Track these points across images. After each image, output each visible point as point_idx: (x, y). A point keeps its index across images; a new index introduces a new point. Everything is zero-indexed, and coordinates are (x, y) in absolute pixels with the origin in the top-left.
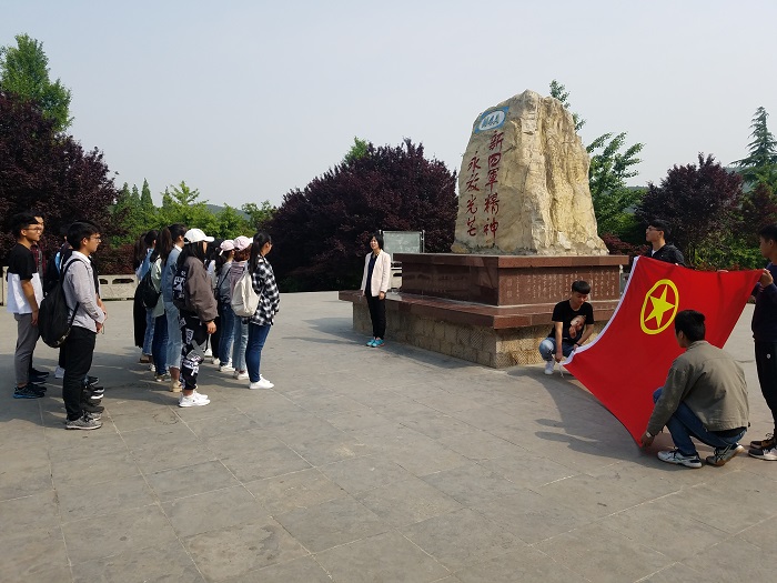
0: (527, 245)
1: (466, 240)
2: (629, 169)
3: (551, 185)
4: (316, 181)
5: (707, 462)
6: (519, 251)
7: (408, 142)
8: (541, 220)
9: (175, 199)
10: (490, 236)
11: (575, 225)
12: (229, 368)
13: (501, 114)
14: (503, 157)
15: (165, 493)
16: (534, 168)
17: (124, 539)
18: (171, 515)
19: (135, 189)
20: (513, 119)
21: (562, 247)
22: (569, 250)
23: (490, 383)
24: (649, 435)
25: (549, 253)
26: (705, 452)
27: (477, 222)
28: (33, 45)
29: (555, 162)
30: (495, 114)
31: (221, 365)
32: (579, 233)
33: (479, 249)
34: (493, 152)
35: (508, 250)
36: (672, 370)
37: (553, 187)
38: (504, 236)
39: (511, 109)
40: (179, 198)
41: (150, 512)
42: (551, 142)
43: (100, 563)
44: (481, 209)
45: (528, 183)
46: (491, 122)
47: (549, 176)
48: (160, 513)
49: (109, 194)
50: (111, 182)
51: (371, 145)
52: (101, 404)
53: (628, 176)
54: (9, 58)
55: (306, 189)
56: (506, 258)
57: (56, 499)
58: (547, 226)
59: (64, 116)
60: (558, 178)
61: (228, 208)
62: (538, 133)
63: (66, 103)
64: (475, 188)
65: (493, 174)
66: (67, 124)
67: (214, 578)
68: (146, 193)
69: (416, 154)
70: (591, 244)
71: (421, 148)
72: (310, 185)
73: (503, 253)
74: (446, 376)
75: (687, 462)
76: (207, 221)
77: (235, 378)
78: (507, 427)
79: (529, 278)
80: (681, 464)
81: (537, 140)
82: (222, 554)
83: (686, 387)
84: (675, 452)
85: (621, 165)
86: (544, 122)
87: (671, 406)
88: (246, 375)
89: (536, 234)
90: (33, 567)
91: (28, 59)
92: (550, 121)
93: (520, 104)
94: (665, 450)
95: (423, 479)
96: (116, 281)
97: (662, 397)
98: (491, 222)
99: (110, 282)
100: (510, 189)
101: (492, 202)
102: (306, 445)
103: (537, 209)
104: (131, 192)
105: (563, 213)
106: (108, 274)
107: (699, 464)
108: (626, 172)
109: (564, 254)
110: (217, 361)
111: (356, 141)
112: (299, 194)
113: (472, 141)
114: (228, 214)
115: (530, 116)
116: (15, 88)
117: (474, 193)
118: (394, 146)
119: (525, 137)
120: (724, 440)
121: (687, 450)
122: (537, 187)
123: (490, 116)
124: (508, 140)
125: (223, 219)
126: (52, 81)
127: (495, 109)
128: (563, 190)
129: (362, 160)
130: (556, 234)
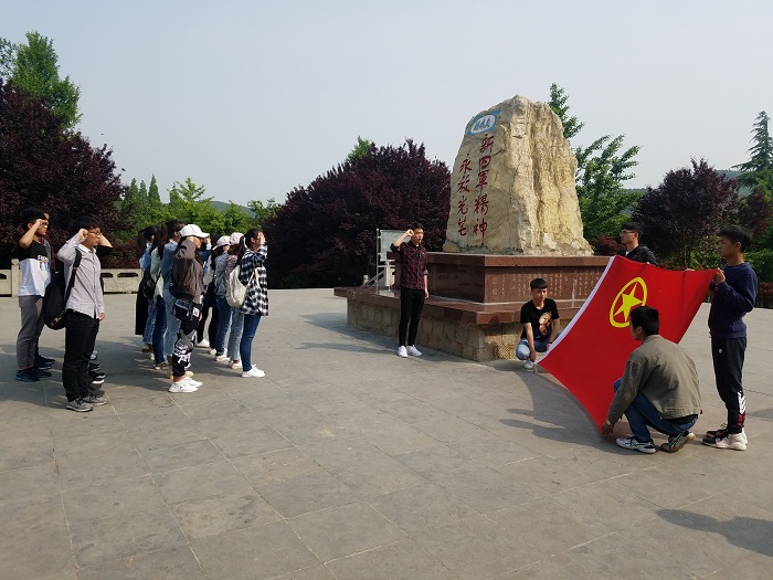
0: (514, 245)
1: (457, 240)
2: (626, 172)
3: (538, 187)
4: (319, 179)
5: (662, 449)
6: (506, 251)
7: (410, 143)
8: (527, 222)
9: (181, 195)
10: (479, 236)
11: (561, 226)
12: (224, 358)
13: (492, 118)
14: (493, 159)
15: (158, 467)
16: (522, 171)
17: (118, 504)
18: (161, 486)
19: (143, 185)
20: (503, 123)
21: (547, 247)
22: (553, 250)
23: (471, 375)
24: (609, 423)
25: (534, 253)
26: (660, 439)
27: (468, 222)
28: (43, 42)
29: (543, 165)
30: (486, 118)
31: (217, 355)
32: (565, 234)
33: (469, 248)
34: (484, 155)
35: (496, 249)
36: (629, 363)
37: (541, 189)
38: (493, 236)
39: (501, 114)
40: (185, 194)
41: (141, 482)
42: (540, 146)
43: (95, 524)
44: (471, 209)
45: (516, 186)
46: (482, 125)
47: (537, 178)
48: (151, 484)
49: (116, 190)
50: (117, 178)
51: (373, 145)
52: (102, 389)
53: (625, 178)
54: (20, 55)
55: (309, 187)
56: (492, 258)
57: (57, 470)
58: (533, 227)
59: (73, 113)
60: (545, 181)
61: (233, 205)
62: (527, 137)
63: (76, 99)
64: (466, 189)
65: (483, 175)
66: (76, 120)
67: (195, 537)
68: (154, 188)
69: (418, 154)
70: (576, 245)
71: (422, 149)
72: (313, 183)
73: (492, 253)
74: (431, 369)
75: (642, 448)
76: (212, 218)
77: (229, 367)
78: (480, 414)
79: (514, 277)
80: (636, 450)
81: (526, 143)
82: (205, 518)
83: (642, 380)
84: (632, 439)
85: (618, 168)
86: (533, 126)
87: (628, 396)
88: (240, 364)
89: (522, 235)
90: (34, 526)
91: (38, 56)
92: (538, 125)
93: (510, 109)
94: (623, 437)
95: (395, 457)
96: (121, 275)
97: (620, 388)
98: (480, 222)
99: (115, 275)
100: (498, 190)
101: (482, 203)
102: (290, 427)
103: (523, 211)
104: (139, 188)
105: (550, 215)
106: (114, 268)
107: (654, 450)
108: (623, 174)
109: (549, 254)
110: (214, 352)
111: (360, 141)
112: (302, 192)
113: (464, 144)
114: (233, 212)
115: (519, 121)
116: (25, 85)
117: (465, 194)
118: (396, 147)
119: (514, 141)
120: (677, 427)
121: (642, 437)
122: (525, 189)
123: (481, 120)
124: (498, 144)
125: (227, 216)
126: (62, 78)
127: (486, 113)
128: (550, 192)
129: (364, 159)
130: (542, 235)
